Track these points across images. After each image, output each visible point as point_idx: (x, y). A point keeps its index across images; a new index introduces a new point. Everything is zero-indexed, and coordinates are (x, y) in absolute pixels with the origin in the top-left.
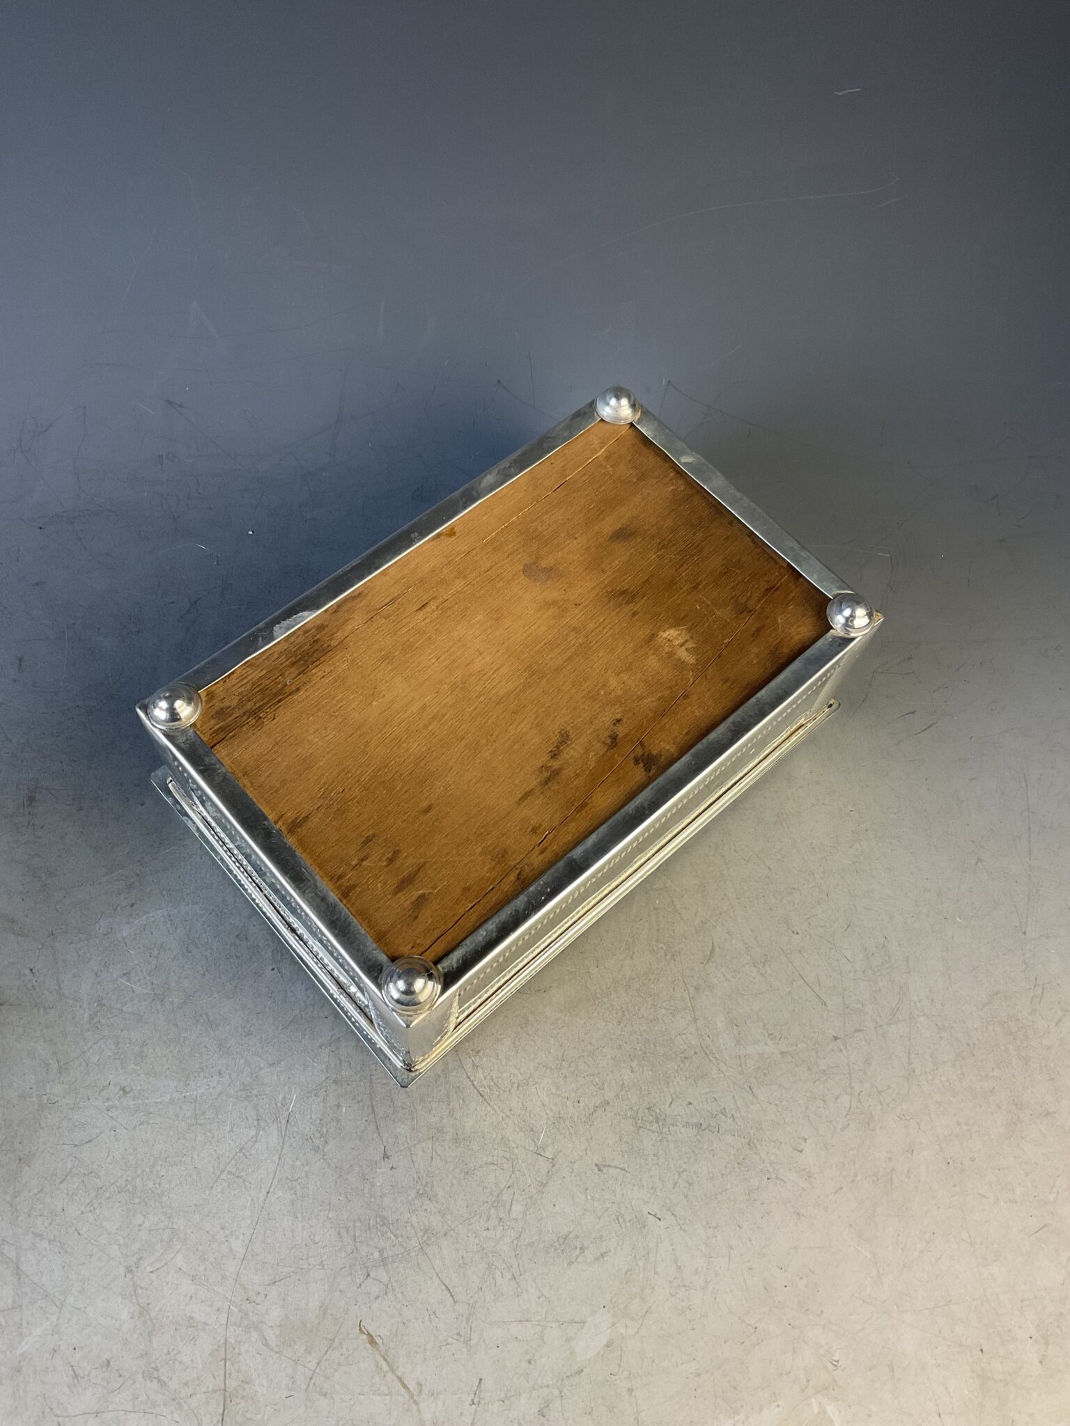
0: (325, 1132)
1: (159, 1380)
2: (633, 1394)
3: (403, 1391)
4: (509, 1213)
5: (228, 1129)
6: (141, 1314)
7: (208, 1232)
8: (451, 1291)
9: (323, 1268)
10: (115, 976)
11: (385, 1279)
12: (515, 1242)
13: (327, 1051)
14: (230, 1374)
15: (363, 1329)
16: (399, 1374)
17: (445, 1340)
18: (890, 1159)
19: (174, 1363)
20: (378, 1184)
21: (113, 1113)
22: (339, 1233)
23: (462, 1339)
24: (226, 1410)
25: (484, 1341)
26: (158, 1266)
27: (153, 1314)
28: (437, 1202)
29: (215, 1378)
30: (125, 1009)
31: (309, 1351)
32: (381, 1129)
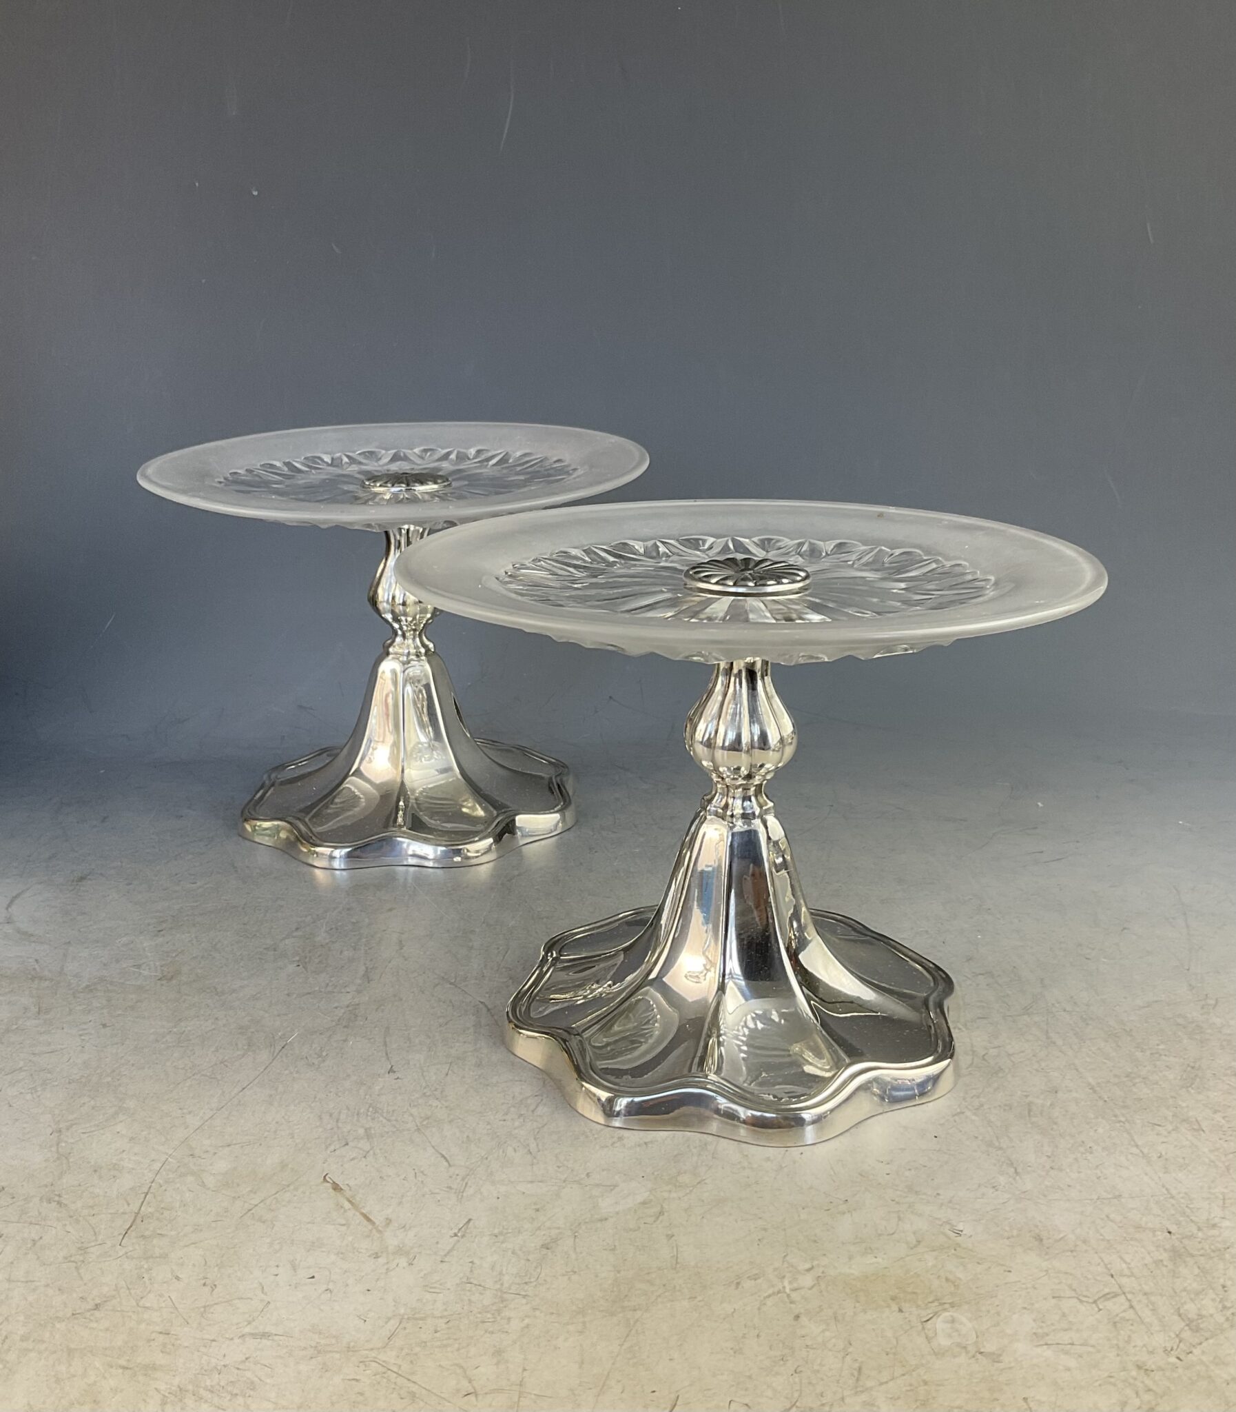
0: (324, 1054)
1: (59, 1203)
2: (673, 1238)
3: (365, 1222)
4: (533, 1111)
5: (213, 1049)
6: (58, 1159)
7: (162, 1111)
8: (448, 1158)
9: (293, 1137)
10: (124, 966)
11: (367, 1147)
12: (537, 1130)
13: (343, 1011)
14: (149, 1203)
15: (329, 1180)
16: (364, 1212)
17: (430, 1191)
18: (1027, 1096)
19: (83, 1192)
20: (377, 1088)
21: (86, 1038)
22: (320, 1118)
23: (454, 1191)
24: (134, 1227)
25: (481, 1193)
26: (93, 1129)
27: (71, 1160)
28: (446, 1101)
29: (129, 1204)
30: (128, 983)
31: (253, 1192)
32: (390, 1055)
